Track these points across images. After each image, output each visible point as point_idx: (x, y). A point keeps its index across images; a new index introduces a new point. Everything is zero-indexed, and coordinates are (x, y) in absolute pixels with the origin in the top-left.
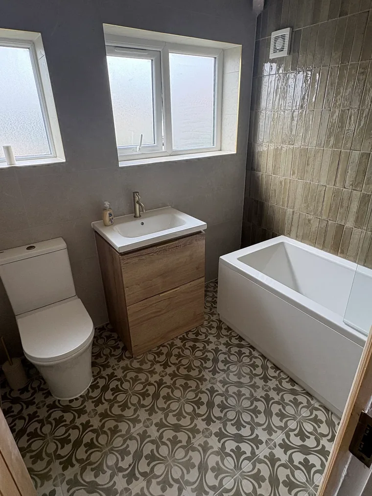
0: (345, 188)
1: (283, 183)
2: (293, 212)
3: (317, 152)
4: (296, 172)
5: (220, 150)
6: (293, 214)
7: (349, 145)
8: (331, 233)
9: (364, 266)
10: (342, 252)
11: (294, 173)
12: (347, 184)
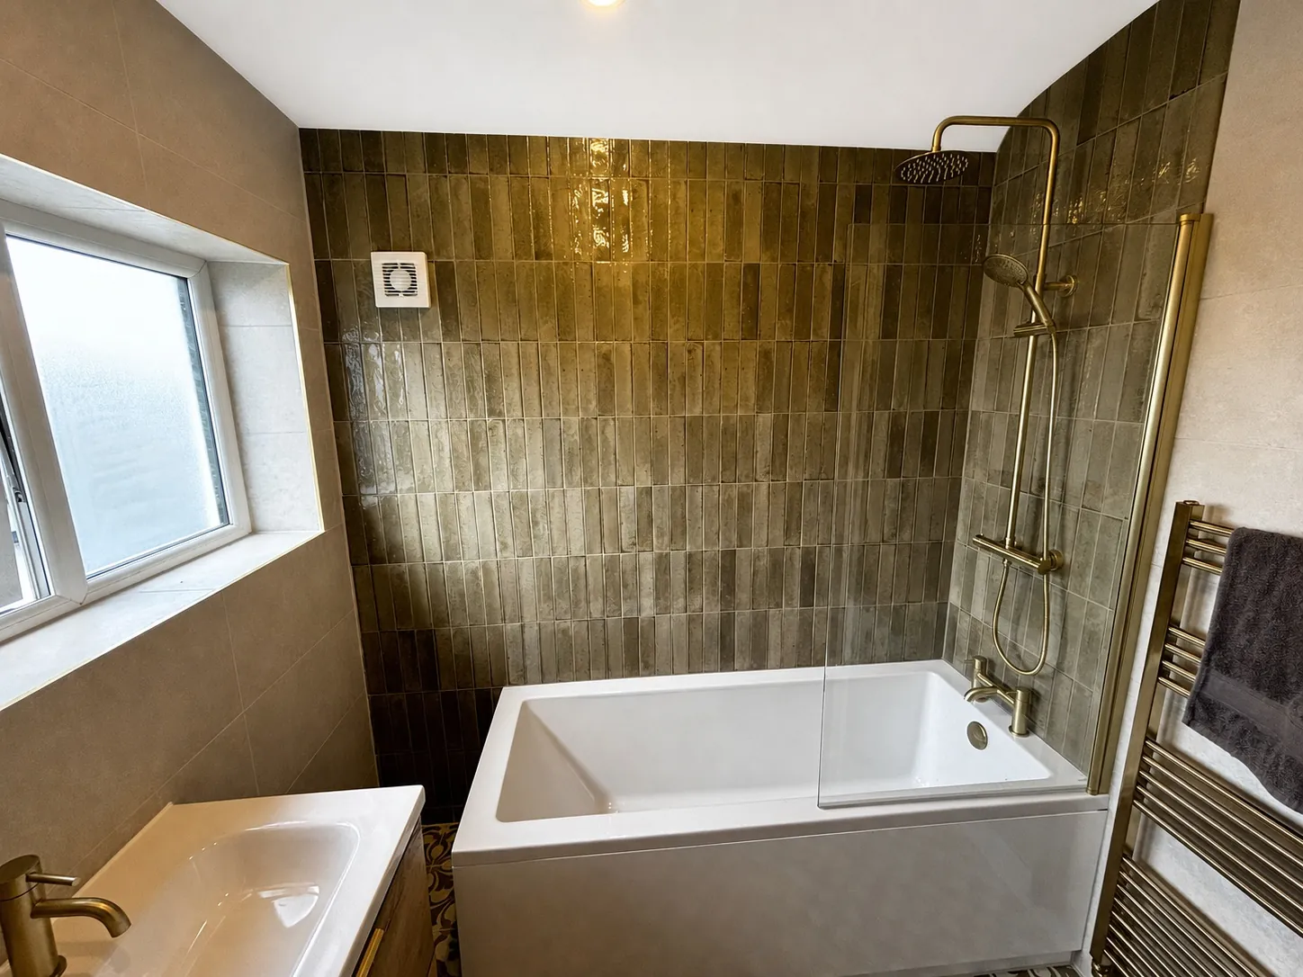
0: (622, 552)
1: (481, 574)
2: (522, 627)
3: (549, 497)
4: (510, 541)
5: (254, 531)
6: (523, 632)
7: (613, 477)
8: (618, 640)
9: (690, 673)
10: (647, 666)
11: (505, 546)
12: (625, 542)
